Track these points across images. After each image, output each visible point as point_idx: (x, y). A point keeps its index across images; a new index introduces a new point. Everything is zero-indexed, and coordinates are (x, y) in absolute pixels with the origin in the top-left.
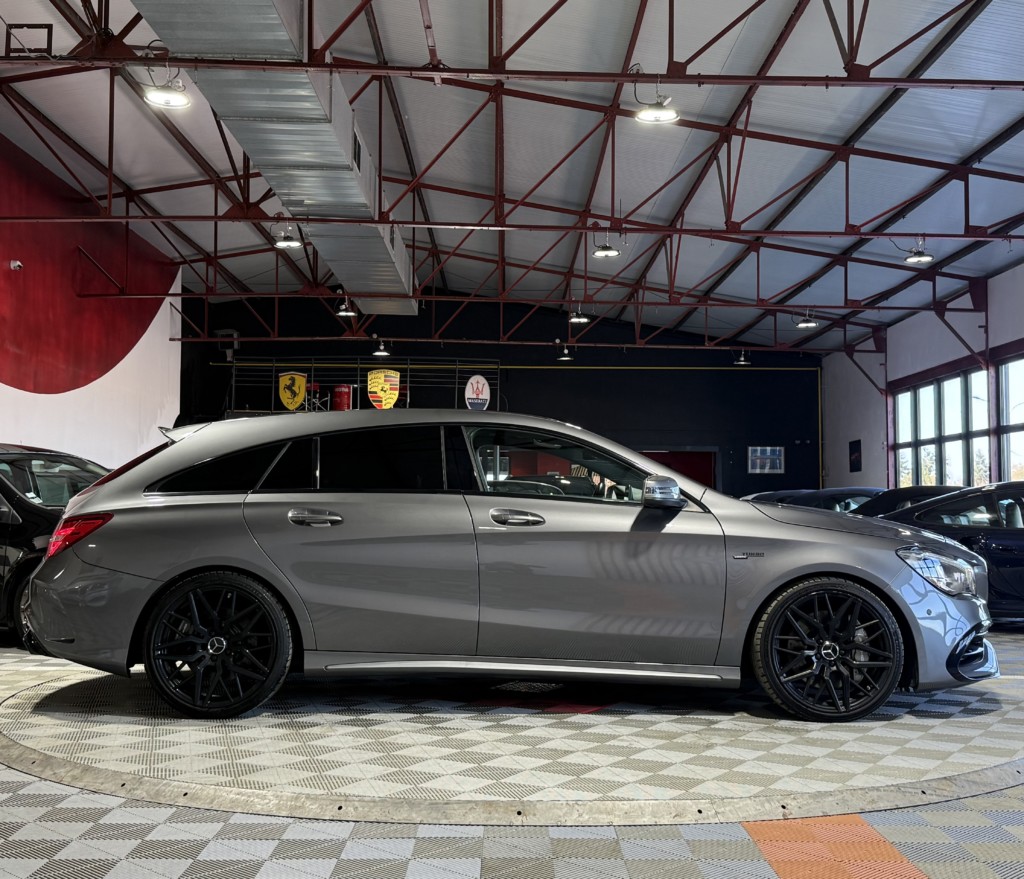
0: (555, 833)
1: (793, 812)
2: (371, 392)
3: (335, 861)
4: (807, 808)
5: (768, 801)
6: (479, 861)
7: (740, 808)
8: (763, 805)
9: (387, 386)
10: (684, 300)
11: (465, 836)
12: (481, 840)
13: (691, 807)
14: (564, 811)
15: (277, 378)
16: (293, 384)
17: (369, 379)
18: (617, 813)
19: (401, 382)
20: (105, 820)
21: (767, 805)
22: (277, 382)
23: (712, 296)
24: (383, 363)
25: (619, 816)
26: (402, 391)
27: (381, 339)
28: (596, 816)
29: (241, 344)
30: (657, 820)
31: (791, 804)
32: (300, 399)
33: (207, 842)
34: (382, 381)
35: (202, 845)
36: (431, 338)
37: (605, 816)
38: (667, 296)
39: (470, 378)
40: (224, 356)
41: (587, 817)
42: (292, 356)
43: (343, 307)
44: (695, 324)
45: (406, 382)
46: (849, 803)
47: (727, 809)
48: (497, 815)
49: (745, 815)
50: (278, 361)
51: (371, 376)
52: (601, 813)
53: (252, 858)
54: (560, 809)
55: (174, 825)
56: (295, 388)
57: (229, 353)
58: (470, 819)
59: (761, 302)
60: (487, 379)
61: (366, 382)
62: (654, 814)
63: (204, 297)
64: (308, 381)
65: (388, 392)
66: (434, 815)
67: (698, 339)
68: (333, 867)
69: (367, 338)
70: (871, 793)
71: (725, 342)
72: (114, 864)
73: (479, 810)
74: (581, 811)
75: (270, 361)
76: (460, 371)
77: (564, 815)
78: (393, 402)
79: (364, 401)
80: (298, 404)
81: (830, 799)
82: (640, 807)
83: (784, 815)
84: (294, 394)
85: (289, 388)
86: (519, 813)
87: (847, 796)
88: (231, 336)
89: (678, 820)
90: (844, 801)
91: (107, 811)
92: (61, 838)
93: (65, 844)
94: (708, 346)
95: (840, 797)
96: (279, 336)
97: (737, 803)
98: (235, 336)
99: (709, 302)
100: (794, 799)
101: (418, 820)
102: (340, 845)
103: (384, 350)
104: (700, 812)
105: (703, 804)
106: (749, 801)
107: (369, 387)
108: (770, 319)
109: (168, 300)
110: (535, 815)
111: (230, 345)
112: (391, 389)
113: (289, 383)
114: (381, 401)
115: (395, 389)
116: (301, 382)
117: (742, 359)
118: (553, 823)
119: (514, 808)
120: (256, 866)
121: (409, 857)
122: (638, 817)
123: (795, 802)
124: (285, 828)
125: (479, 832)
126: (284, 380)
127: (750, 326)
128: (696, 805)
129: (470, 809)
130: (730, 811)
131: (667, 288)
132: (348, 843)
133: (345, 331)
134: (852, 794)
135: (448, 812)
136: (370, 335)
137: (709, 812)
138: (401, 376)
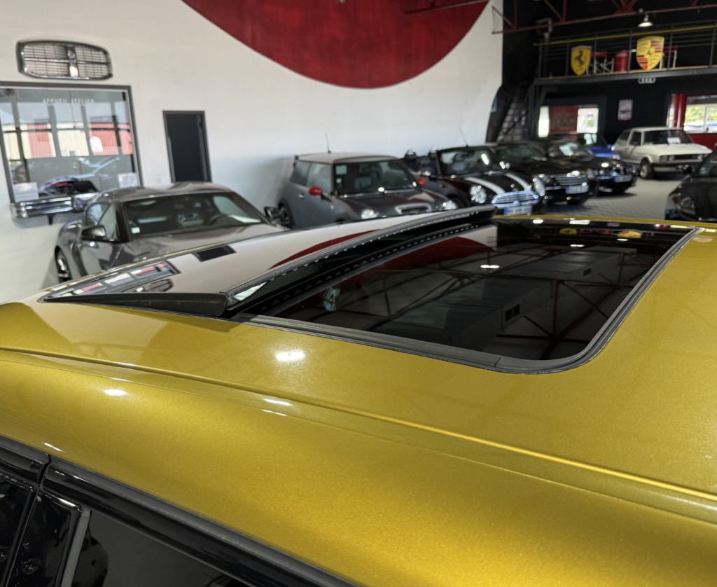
2: (640, 56)
9: (653, 50)
15: (570, 52)
16: (581, 55)
17: (639, 45)
19: (666, 45)
22: (570, 55)
24: (648, 32)
27: (646, 13)
29: (554, 28)
32: (586, 66)
34: (649, 46)
40: (543, 37)
45: (669, 45)
50: (571, 38)
51: (640, 43)
56: (583, 59)
57: (547, 35)
64: (593, 50)
65: (654, 54)
69: (633, 13)
78: (656, 63)
79: (635, 64)
84: (582, 63)
85: (578, 58)
88: (547, 23)
96: (567, 19)
98: (550, 22)
103: (649, 21)
107: (638, 52)
109: (490, 3)
111: (546, 30)
112: (656, 52)
113: (578, 55)
114: (647, 63)
115: (659, 52)
116: (587, 52)
126: (575, 53)
133: (617, 10)
136: (637, 10)
138: (665, 41)
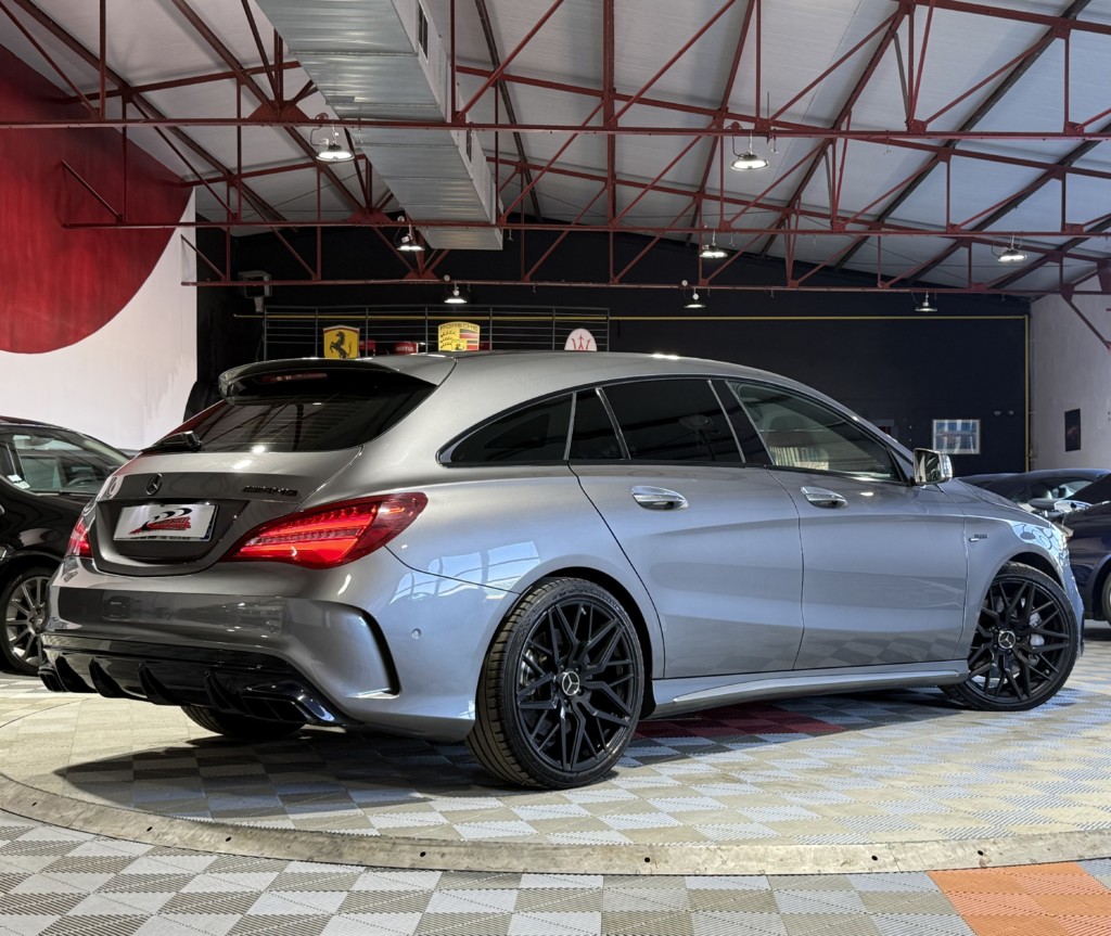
0: (692, 883)
1: (992, 859)
3: (418, 915)
4: (1009, 854)
5: (961, 846)
6: (598, 915)
7: (924, 854)
8: (954, 851)
9: (463, 344)
10: (850, 227)
11: (580, 886)
12: (601, 892)
13: (864, 852)
14: (703, 858)
15: (321, 333)
16: (342, 341)
17: (440, 333)
18: (770, 860)
19: (481, 338)
20: (130, 870)
21: (960, 852)
22: (321, 340)
23: (887, 221)
24: (458, 314)
25: (773, 864)
27: (456, 282)
28: (744, 863)
29: (274, 289)
30: (820, 868)
31: (992, 850)
33: (259, 894)
34: (457, 336)
35: (254, 897)
36: (519, 280)
37: (755, 864)
38: (827, 222)
39: (569, 333)
40: (253, 306)
41: (732, 865)
42: (341, 304)
43: (406, 239)
44: (865, 260)
45: (487, 338)
46: (1064, 849)
47: (910, 855)
48: (619, 862)
49: (932, 862)
50: (321, 312)
51: (442, 330)
52: (750, 859)
53: (315, 912)
54: (700, 855)
55: (215, 875)
56: (345, 347)
57: (258, 301)
58: (586, 866)
59: (951, 228)
60: (593, 334)
61: (436, 338)
62: (816, 861)
63: (224, 228)
64: (362, 338)
66: (541, 862)
67: (869, 278)
68: (416, 923)
69: (435, 281)
70: (1092, 837)
71: (903, 282)
72: (143, 920)
73: (597, 856)
74: (725, 858)
75: (313, 311)
76: (559, 324)
77: (704, 862)
81: (1040, 843)
82: (800, 853)
83: (980, 863)
85: (337, 345)
86: (647, 860)
87: (1061, 840)
88: (261, 279)
89: (847, 869)
90: (1058, 846)
91: (131, 860)
92: (75, 891)
93: (80, 898)
94: (882, 288)
95: (1053, 841)
96: (323, 279)
97: (922, 849)
98: (266, 279)
99: (883, 229)
100: (994, 843)
101: (521, 869)
102: (427, 896)
103: (460, 296)
104: (875, 858)
105: (878, 850)
106: (936, 846)
107: (440, 345)
108: (963, 252)
109: (179, 231)
110: (666, 862)
111: (260, 292)
112: (469, 347)
113: (336, 339)
116: (352, 337)
117: (926, 304)
118: (691, 872)
119: (640, 854)
120: (323, 921)
121: (512, 911)
122: (795, 864)
123: (995, 847)
124: (355, 877)
125: (598, 882)
126: (330, 336)
127: (937, 261)
128: (870, 850)
129: (585, 856)
130: (913, 858)
131: (828, 212)
132: (436, 895)
133: (408, 271)
134: (1067, 838)
135: (558, 858)
136: (441, 277)
137: (886, 858)
138: (481, 331)
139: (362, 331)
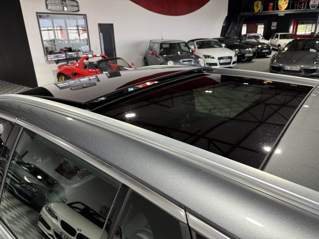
2: (279, 5)
16: (258, 4)
22: (254, 4)
26: (289, 4)
32: (259, 9)
34: (283, 1)
56: (258, 6)
61: (278, 2)
78: (285, 8)
79: (276, 7)
80: (258, 10)
84: (258, 7)
85: (257, 6)
107: (279, 3)
112: (286, 4)
114: (282, 8)
116: (260, 3)
126: (256, 4)
139: (262, 2)
